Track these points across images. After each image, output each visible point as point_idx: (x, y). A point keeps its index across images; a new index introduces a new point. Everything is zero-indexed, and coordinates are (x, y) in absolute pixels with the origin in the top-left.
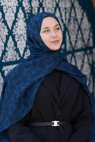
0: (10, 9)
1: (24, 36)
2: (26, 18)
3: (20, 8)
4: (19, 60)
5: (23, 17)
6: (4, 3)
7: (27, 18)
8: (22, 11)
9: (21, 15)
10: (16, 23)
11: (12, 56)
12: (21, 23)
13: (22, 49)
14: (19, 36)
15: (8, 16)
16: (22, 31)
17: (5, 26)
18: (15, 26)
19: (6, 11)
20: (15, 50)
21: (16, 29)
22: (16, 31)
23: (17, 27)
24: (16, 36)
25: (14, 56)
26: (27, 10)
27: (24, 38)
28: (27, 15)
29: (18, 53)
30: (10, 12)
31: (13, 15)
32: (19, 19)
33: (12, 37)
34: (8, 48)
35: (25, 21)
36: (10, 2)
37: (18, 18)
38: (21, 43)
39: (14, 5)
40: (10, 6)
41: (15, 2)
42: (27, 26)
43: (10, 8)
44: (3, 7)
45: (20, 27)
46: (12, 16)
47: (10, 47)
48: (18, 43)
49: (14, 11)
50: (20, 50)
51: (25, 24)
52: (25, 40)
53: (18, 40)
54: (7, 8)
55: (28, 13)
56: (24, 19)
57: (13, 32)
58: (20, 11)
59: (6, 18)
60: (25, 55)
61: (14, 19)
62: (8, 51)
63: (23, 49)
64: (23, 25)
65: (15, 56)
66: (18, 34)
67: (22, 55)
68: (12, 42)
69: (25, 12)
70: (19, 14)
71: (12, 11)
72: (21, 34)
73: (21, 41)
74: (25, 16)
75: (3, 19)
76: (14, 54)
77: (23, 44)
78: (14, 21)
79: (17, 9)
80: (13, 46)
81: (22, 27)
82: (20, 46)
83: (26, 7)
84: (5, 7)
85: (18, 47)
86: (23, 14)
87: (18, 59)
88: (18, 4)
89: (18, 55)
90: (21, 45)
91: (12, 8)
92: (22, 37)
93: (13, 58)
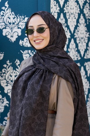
0: (72, 16)
1: (84, 39)
2: (86, 23)
3: (82, 15)
4: (80, 60)
5: (84, 22)
6: (67, 10)
7: (88, 23)
8: (83, 17)
9: (82, 21)
10: (78, 28)
11: (74, 56)
12: (82, 27)
13: (82, 50)
14: (81, 39)
15: (71, 22)
16: (83, 35)
17: (68, 30)
18: (77, 30)
19: (69, 17)
20: (76, 51)
21: (78, 33)
22: (78, 35)
23: (78, 31)
24: (78, 39)
25: (75, 56)
26: (88, 16)
27: (84, 41)
28: (88, 21)
29: (79, 54)
30: (72, 18)
31: (75, 20)
32: (81, 24)
33: (74, 40)
34: (70, 49)
35: (85, 26)
36: (72, 9)
37: (79, 23)
38: (82, 45)
39: (76, 12)
40: (72, 13)
41: (77, 9)
42: (87, 30)
43: (72, 14)
44: (67, 14)
45: (81, 31)
46: (74, 22)
47: (72, 49)
48: (79, 45)
49: (76, 17)
50: (81, 51)
51: (85, 29)
52: (85, 42)
53: (79, 43)
54: (70, 15)
55: (88, 19)
56: (85, 24)
57: (75, 35)
58: (82, 17)
59: (69, 24)
60: (86, 55)
61: (76, 24)
62: (70, 51)
63: (84, 50)
64: (84, 29)
65: (77, 56)
66: (79, 37)
67: (82, 55)
68: (73, 44)
69: (86, 18)
70: (80, 20)
71: (74, 17)
72: (82, 37)
73: (82, 43)
74: (86, 22)
75: (66, 24)
76: (75, 55)
77: (84, 46)
78: (76, 26)
79: (78, 15)
80: (75, 47)
81: (83, 31)
82: (81, 48)
83: (87, 14)
84: (68, 13)
85: (79, 49)
86: (84, 20)
87: (79, 58)
88: (79, 11)
89: (79, 55)
90: (82, 46)
91: (75, 15)
92: (82, 40)
93: (74, 58)
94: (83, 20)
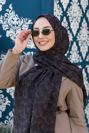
94: (85, 23)
